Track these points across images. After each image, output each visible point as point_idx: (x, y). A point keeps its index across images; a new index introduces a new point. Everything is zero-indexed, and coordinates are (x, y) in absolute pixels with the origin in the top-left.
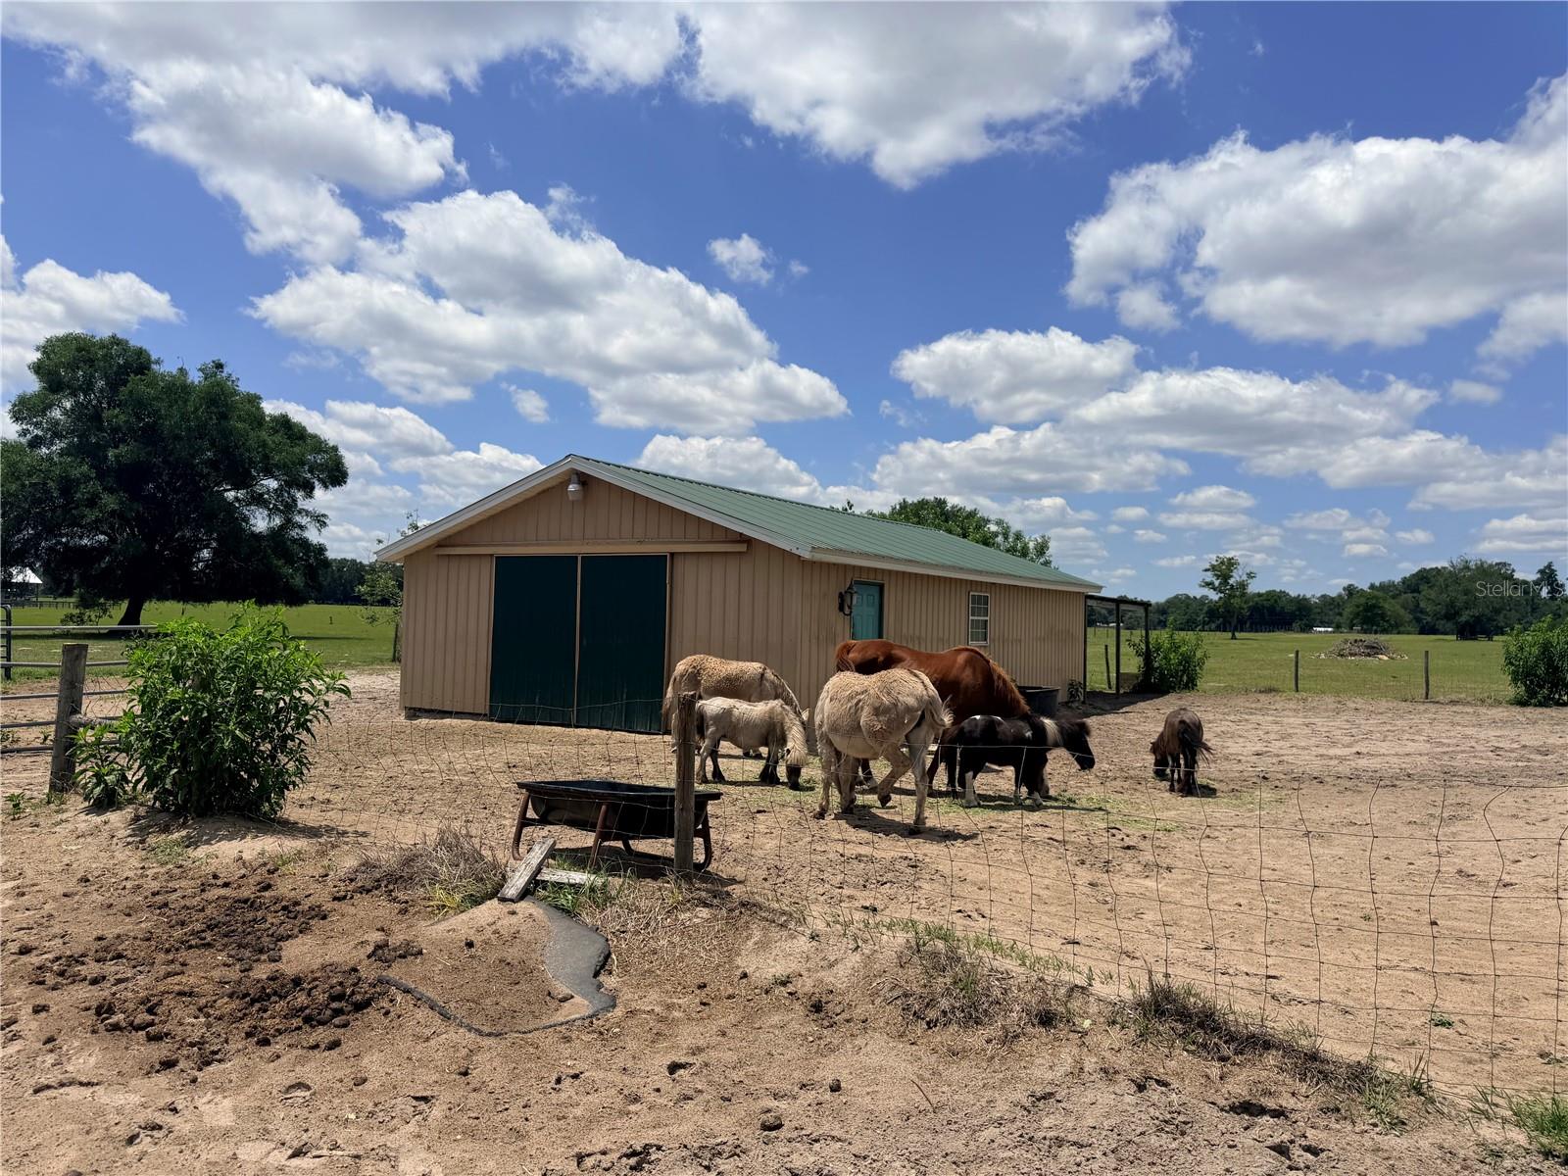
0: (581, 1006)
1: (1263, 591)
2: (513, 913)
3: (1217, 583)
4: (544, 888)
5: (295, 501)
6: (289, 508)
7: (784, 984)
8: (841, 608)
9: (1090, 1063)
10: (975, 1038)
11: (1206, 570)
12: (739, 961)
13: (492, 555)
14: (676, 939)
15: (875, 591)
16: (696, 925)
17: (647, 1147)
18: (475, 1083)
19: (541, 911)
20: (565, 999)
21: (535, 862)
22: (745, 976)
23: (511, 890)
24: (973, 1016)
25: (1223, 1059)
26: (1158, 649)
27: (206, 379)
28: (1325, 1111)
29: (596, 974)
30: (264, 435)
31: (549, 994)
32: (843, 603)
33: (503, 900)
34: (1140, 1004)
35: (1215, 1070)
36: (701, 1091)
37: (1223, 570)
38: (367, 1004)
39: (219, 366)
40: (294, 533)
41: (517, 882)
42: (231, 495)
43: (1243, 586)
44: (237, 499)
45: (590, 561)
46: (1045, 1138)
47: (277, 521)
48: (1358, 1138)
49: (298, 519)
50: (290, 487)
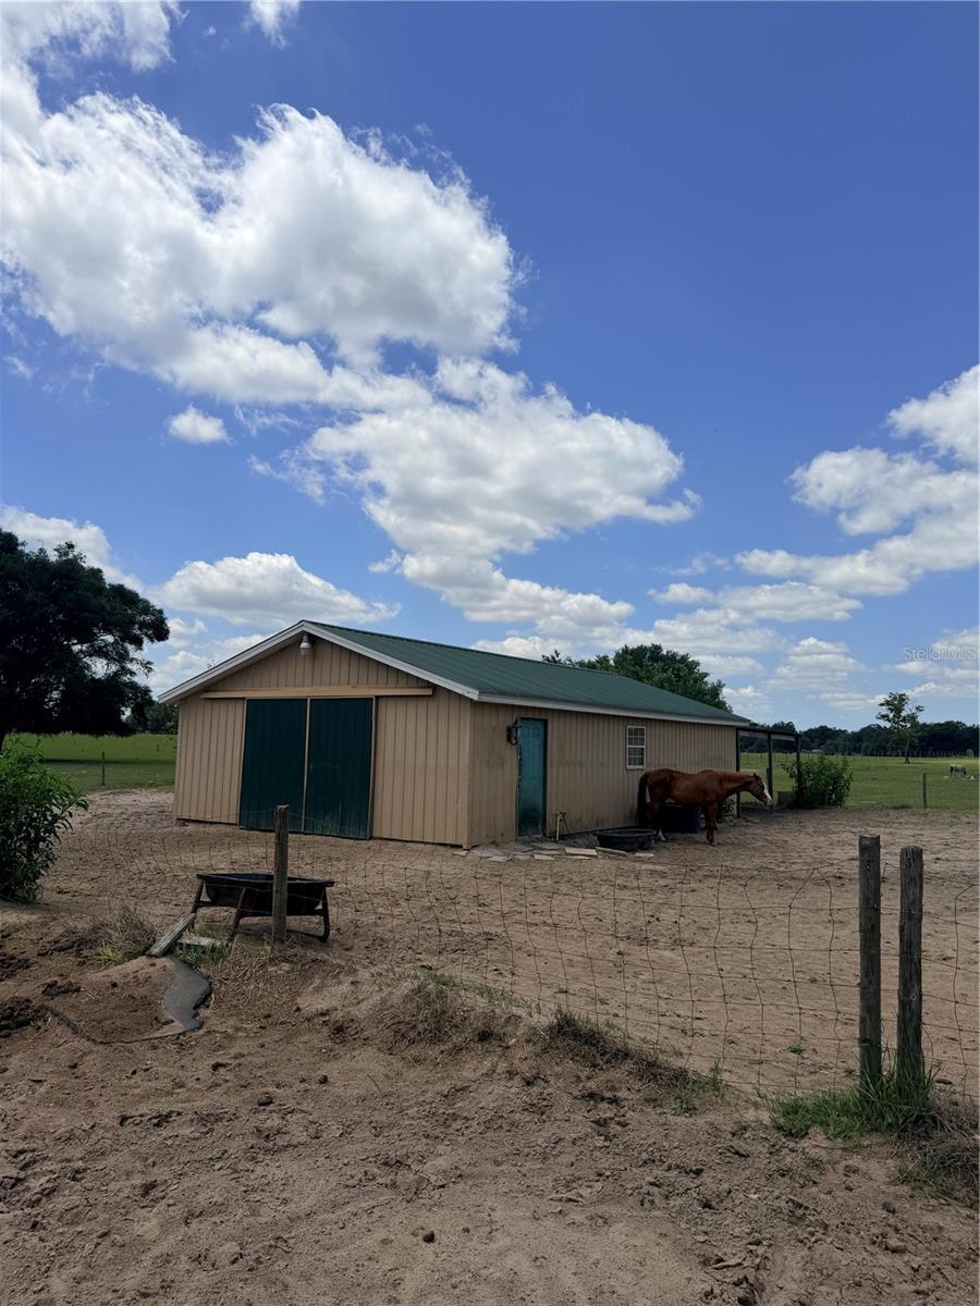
0: (178, 1027)
1: (942, 722)
2: (153, 965)
3: (891, 716)
4: (181, 949)
5: (127, 652)
6: (123, 657)
7: (322, 1015)
8: (509, 739)
9: (502, 1066)
10: (433, 1052)
11: (882, 705)
12: (299, 1000)
13: (244, 698)
14: (261, 985)
15: (540, 726)
16: (279, 976)
17: (171, 1112)
18: (78, 1073)
19: (173, 964)
20: (167, 1023)
21: (177, 930)
22: (298, 1009)
23: (155, 950)
24: (436, 1036)
25: (595, 1066)
26: (808, 773)
27: (60, 557)
28: (648, 1101)
29: (197, 1007)
30: (104, 601)
31: (156, 1018)
32: (510, 735)
33: (150, 956)
34: (551, 1028)
35: (587, 1071)
36: (227, 1081)
37: (896, 704)
38: (27, 1023)
39: (71, 546)
40: (126, 678)
41: (163, 943)
42: (76, 648)
43: (912, 718)
44: (81, 651)
45: (316, 702)
46: (444, 1113)
47: (114, 668)
48: (657, 1117)
49: (130, 666)
50: (124, 641)
